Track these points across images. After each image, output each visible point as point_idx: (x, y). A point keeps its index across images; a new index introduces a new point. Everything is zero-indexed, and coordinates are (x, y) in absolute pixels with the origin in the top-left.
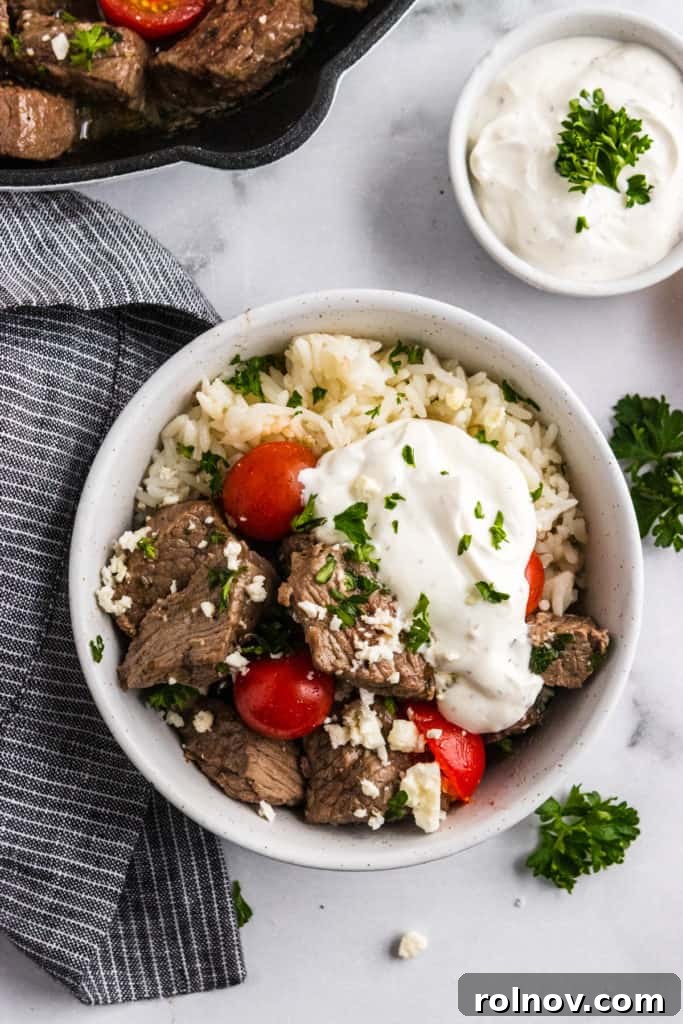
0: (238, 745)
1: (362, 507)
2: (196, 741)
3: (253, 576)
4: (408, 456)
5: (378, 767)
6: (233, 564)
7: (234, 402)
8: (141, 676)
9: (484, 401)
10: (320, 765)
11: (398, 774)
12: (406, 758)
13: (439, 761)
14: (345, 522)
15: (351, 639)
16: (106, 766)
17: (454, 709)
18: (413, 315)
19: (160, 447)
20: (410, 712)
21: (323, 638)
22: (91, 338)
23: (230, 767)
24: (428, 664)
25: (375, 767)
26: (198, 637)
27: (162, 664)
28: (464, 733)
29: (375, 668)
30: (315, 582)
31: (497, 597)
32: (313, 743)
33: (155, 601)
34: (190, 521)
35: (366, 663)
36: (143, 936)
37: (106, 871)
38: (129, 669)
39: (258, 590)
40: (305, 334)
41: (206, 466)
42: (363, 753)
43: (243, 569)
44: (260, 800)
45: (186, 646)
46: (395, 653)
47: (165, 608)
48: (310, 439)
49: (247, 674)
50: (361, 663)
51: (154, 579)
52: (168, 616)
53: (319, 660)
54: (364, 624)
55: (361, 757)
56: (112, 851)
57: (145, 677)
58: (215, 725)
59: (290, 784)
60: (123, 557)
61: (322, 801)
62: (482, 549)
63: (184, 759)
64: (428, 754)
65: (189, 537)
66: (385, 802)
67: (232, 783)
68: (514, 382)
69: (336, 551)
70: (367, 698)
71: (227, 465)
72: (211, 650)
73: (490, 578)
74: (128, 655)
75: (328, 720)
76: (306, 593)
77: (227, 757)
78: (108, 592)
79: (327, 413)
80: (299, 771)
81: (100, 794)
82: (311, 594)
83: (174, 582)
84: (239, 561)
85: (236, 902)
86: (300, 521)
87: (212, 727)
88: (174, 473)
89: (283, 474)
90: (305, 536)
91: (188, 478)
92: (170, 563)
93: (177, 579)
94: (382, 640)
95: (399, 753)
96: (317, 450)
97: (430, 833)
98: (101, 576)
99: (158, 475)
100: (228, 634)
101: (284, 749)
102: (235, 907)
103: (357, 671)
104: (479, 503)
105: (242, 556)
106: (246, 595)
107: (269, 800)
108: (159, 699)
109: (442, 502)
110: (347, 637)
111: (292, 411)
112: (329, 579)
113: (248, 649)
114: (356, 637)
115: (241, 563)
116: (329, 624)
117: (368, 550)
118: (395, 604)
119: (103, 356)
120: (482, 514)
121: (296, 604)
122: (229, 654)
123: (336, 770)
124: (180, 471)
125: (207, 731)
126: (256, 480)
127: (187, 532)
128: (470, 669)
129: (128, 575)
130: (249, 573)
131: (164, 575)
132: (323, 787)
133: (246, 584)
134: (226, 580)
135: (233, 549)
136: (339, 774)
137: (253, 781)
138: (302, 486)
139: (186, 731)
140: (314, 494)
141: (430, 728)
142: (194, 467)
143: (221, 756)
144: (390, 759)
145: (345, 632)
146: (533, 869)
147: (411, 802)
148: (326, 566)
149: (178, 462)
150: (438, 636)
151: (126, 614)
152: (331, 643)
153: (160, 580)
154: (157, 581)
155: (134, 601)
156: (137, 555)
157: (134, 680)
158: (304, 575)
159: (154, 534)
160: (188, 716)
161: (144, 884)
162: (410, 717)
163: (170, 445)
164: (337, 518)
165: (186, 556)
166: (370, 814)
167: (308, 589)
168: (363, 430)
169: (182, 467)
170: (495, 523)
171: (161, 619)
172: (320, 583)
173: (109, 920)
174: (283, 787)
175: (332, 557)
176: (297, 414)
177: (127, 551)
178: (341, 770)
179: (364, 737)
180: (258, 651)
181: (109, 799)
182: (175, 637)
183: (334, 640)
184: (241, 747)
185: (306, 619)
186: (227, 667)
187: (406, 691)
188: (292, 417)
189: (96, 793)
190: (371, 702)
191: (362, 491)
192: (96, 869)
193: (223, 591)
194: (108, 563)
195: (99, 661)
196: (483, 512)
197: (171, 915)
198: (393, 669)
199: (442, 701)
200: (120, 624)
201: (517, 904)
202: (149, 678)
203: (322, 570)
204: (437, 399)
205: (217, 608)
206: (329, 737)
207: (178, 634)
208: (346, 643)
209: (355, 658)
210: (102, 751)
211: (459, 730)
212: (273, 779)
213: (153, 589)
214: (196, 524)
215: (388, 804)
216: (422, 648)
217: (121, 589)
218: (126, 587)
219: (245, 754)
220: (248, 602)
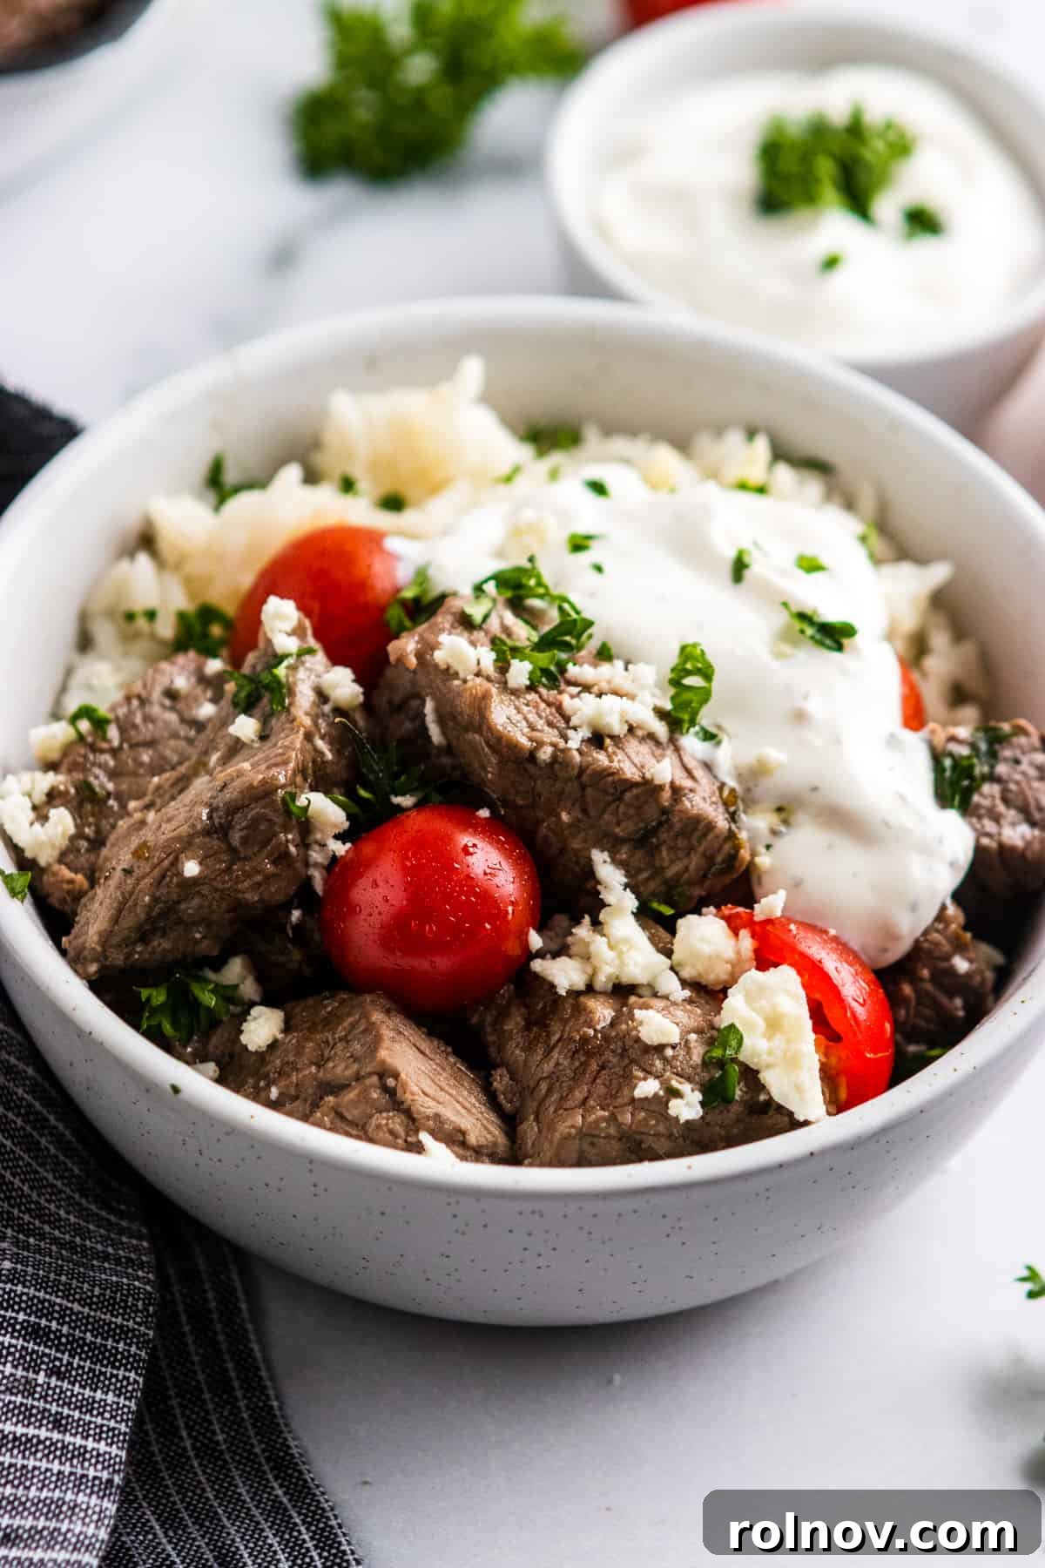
4: (597, 488)
13: (791, 962)
15: (556, 705)
24: (723, 783)
27: (163, 839)
31: (834, 635)
34: (175, 679)
35: (597, 740)
43: (306, 652)
44: (419, 1131)
50: (586, 733)
51: (115, 784)
54: (576, 684)
57: (130, 883)
58: (289, 1029)
64: (767, 952)
65: (180, 706)
66: (696, 1057)
73: (810, 604)
78: (21, 805)
87: (285, 1031)
103: (582, 753)
105: (300, 633)
106: (321, 696)
110: (548, 702)
112: (486, 618)
115: (300, 644)
116: (505, 683)
121: (428, 659)
125: (275, 1039)
127: (171, 694)
129: (60, 779)
133: (317, 676)
136: (586, 1044)
137: (397, 1075)
144: (686, 986)
145: (539, 694)
147: (753, 1051)
151: (62, 861)
164: (480, 585)
166: (669, 1091)
202: (141, 879)
205: (265, 719)
206: (545, 980)
208: (548, 709)
209: (572, 727)
214: (188, 680)
215: (703, 1063)
219: (368, 1028)
220: (327, 708)
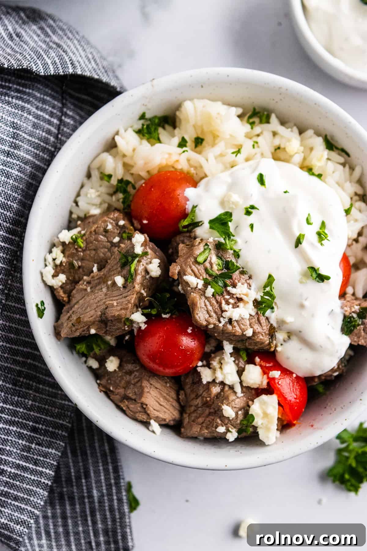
0: (136, 380)
1: (229, 215)
2: (107, 378)
3: (151, 259)
4: (261, 179)
5: (234, 398)
6: (138, 250)
7: (141, 144)
8: (71, 328)
9: (311, 149)
10: (193, 396)
11: (248, 402)
12: (253, 392)
13: (277, 394)
14: (217, 225)
15: (220, 304)
16: (44, 397)
17: (288, 358)
18: (265, 87)
19: (89, 176)
20: (257, 360)
21: (201, 302)
22: (44, 102)
23: (130, 395)
24: (272, 325)
25: (232, 397)
26: (112, 300)
27: (85, 320)
28: (294, 375)
29: (235, 324)
30: (196, 262)
31: (322, 278)
32: (189, 380)
33: (83, 278)
34: (108, 224)
35: (230, 321)
36: (64, 517)
37: (41, 469)
38: (62, 324)
39: (155, 269)
40: (191, 99)
41: (120, 187)
42: (224, 388)
43: (145, 254)
44: (150, 419)
45: (104, 307)
46: (251, 315)
47: (89, 283)
48: (192, 171)
49: (145, 328)
50: (227, 320)
51: (82, 263)
52: (91, 288)
53: (197, 317)
54: (229, 293)
55: (222, 390)
56: (46, 455)
57: (74, 329)
58: (120, 366)
59: (172, 409)
60: (61, 248)
61: (193, 421)
62: (312, 244)
63: (98, 390)
64: (270, 389)
65: (107, 235)
66: (239, 422)
67: (132, 406)
68: (332, 137)
69: (210, 243)
70: (228, 348)
71: (134, 187)
72: (121, 309)
73: (317, 264)
74: (62, 315)
75: (200, 364)
76: (189, 270)
77: (128, 388)
78: (49, 271)
79: (204, 153)
80: (178, 400)
81: (38, 415)
82: (192, 271)
83: (96, 265)
84: (143, 248)
85: (129, 496)
86: (185, 222)
87: (119, 368)
88: (97, 194)
89: (174, 190)
90: (188, 234)
91: (107, 198)
92: (93, 252)
93: (98, 263)
94: (241, 304)
95: (248, 388)
96: (196, 178)
97: (268, 445)
98: (45, 260)
99: (86, 195)
100: (133, 298)
101: (168, 385)
102: (128, 499)
103: (223, 325)
104: (309, 214)
105: (144, 244)
106: (147, 272)
107: (157, 419)
108: (82, 347)
109: (285, 211)
110: (217, 302)
111: (180, 150)
112: (205, 261)
113: (146, 311)
114: (223, 302)
115: (144, 250)
116: (205, 292)
117: (233, 242)
118: (250, 281)
119: (52, 114)
120: (311, 222)
121: (181, 277)
122: (133, 313)
123: (205, 399)
124: (102, 193)
125: (115, 370)
126: (155, 194)
127: (106, 231)
128: (300, 330)
129: (64, 260)
130: (149, 257)
131: (88, 260)
132: (195, 411)
133: (147, 264)
134: (133, 261)
135: (139, 239)
136: (207, 402)
137: (147, 405)
138: (187, 200)
139: (100, 371)
140: (195, 205)
141: (271, 371)
142: (111, 191)
143: (125, 388)
144: (242, 392)
145: (215, 298)
146: (332, 478)
147: (257, 423)
148: (204, 252)
149: (101, 186)
150: (279, 306)
151: (61, 287)
152: (206, 305)
153: (86, 264)
154: (84, 265)
155: (68, 278)
156: (71, 246)
157: (66, 331)
158: (189, 257)
159: (83, 232)
160: (102, 361)
161: (66, 481)
162: (257, 364)
163: (95, 174)
164: (211, 222)
165: (105, 247)
166: (228, 431)
167: (190, 267)
168: (228, 166)
169: (103, 190)
170: (320, 229)
171: (86, 290)
172: (199, 263)
173: (42, 503)
174: (166, 411)
175: (208, 246)
176: (184, 152)
177: (63, 244)
178: (208, 399)
179: (225, 375)
180: (154, 312)
181: (45, 419)
182: (96, 301)
183: (208, 303)
184: (139, 381)
185: (189, 289)
186: (132, 322)
187: (256, 343)
188: (180, 154)
189: (36, 414)
190: (231, 351)
191: (229, 202)
192: (34, 467)
193: (130, 268)
194: (50, 252)
195: (41, 318)
196: (312, 220)
197: (84, 503)
198: (249, 327)
199: (280, 352)
200: (57, 294)
201: (320, 502)
202: (77, 329)
203: (201, 254)
204: (279, 148)
205: (126, 280)
206: (200, 376)
207: (98, 299)
208: (217, 306)
209: (222, 316)
210: (41, 386)
211: (291, 373)
212: (161, 405)
213: (81, 270)
214: (112, 225)
215: (240, 423)
216: (268, 313)
217: (58, 269)
218: (62, 268)
219: (141, 386)
220: (147, 277)
